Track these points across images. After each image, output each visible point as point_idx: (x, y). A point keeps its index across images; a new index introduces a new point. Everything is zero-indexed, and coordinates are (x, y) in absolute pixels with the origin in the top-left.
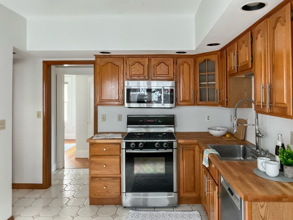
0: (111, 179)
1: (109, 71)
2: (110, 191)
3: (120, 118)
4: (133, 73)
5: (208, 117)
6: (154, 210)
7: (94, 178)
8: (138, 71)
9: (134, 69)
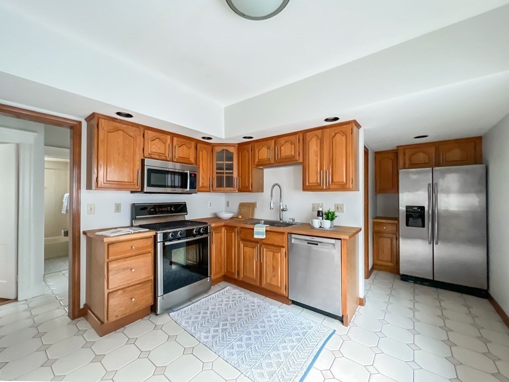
0: (140, 285)
1: (119, 141)
2: (138, 303)
3: (118, 208)
4: (154, 150)
5: (211, 203)
6: (191, 303)
7: (115, 293)
8: (159, 149)
9: (154, 146)
